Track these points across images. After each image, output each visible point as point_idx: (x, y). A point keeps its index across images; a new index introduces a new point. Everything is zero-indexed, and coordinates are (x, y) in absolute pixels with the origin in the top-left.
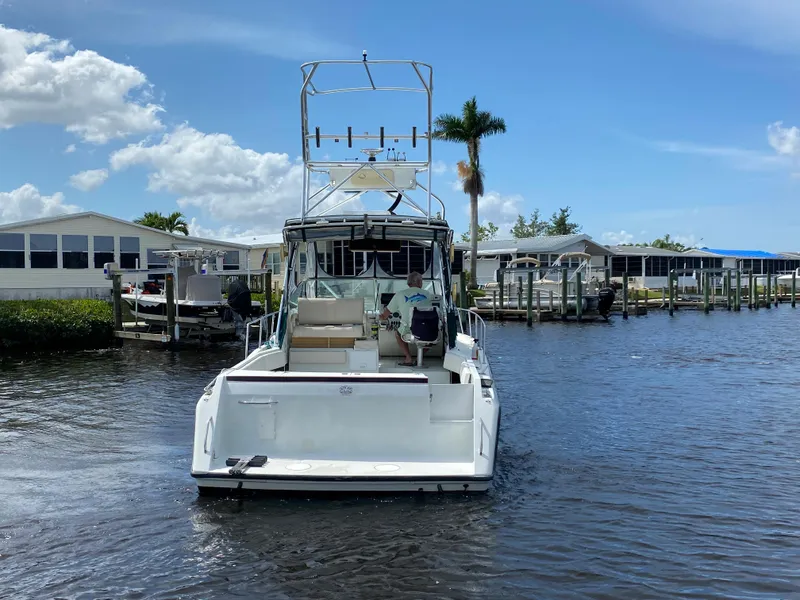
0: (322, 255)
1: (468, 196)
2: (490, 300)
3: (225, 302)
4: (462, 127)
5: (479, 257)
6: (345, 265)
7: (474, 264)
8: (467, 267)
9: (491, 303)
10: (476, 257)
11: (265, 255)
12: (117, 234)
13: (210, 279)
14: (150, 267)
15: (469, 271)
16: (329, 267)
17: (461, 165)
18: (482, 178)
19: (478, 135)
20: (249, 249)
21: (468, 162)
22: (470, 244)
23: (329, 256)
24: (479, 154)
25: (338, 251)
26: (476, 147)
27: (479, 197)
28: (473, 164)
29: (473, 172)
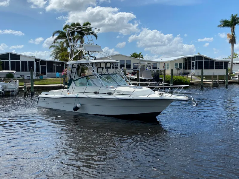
0: (181, 64)
1: (231, 44)
2: (237, 77)
3: (152, 78)
4: (229, 23)
5: (234, 64)
6: (189, 67)
7: (232, 66)
8: (229, 67)
9: (237, 79)
10: (232, 64)
11: (164, 64)
12: (125, 59)
13: (148, 72)
14: (134, 68)
15: (230, 68)
16: (184, 67)
17: (228, 35)
18: (236, 39)
19: (235, 25)
20: (160, 63)
21: (231, 34)
22: (230, 60)
23: (183, 64)
24: (235, 31)
25: (186, 63)
26: (234, 29)
27: (234, 44)
28: (233, 34)
29: (233, 37)
